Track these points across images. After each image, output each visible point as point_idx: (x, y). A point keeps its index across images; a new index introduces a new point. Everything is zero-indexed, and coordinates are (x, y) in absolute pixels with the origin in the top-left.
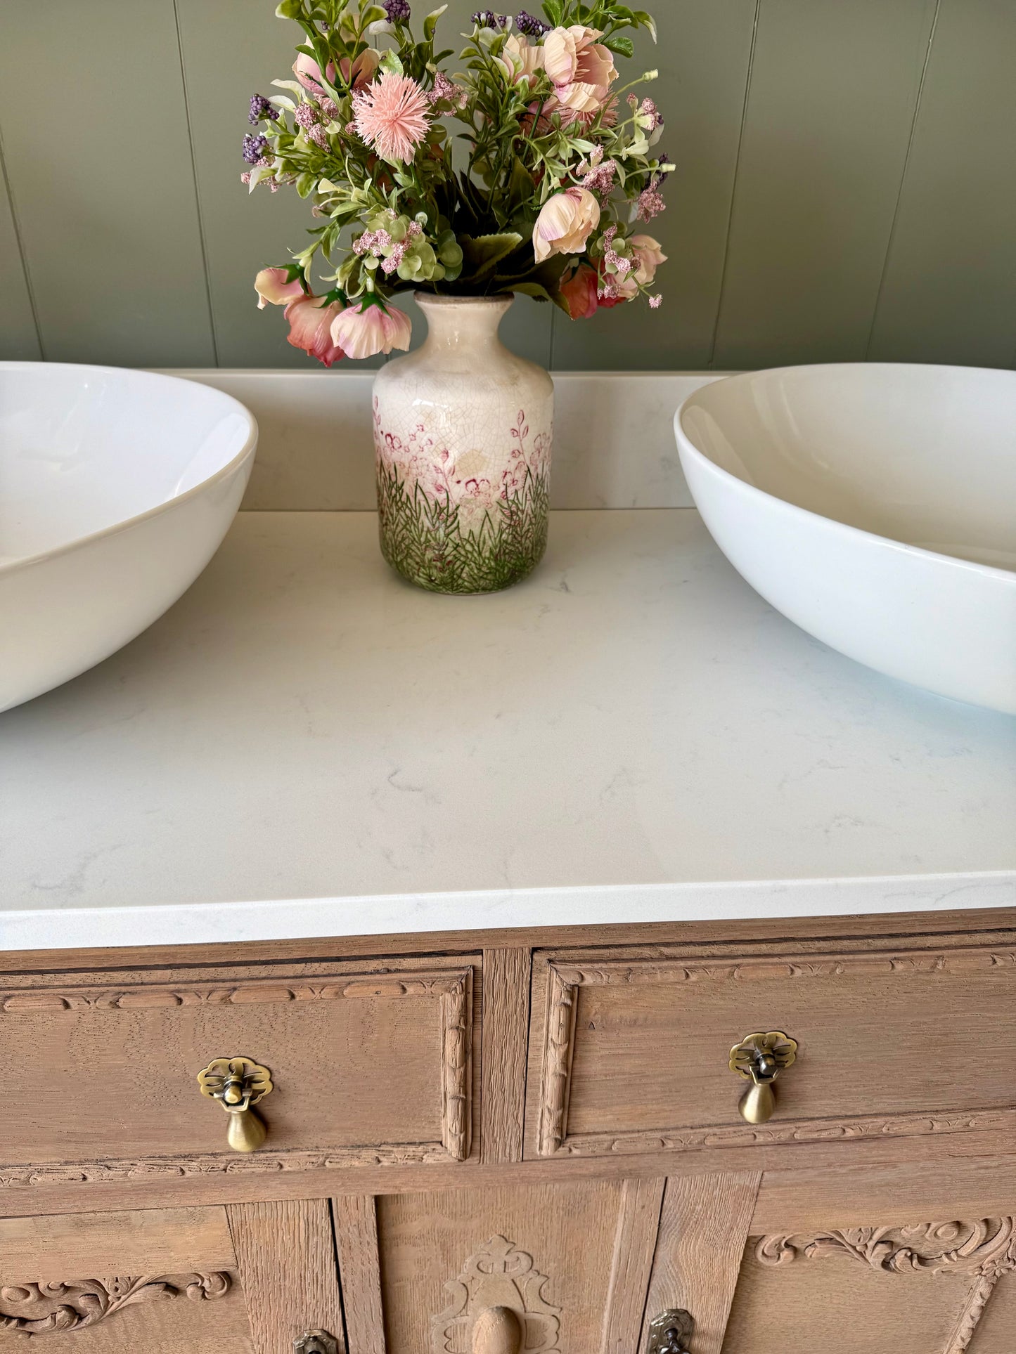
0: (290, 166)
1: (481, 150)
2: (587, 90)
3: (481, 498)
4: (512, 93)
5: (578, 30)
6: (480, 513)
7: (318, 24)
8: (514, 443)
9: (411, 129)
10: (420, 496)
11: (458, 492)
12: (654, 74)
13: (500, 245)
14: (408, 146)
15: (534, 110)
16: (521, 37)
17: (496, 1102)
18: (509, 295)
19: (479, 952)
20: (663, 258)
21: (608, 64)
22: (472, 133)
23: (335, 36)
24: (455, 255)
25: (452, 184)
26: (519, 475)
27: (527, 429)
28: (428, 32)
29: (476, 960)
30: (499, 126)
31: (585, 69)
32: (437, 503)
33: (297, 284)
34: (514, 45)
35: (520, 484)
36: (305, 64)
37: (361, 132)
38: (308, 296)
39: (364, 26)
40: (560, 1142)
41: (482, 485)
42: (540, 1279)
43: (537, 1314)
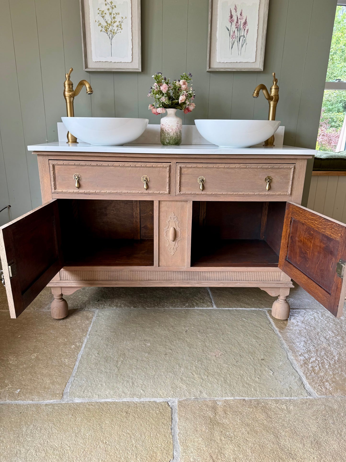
0: (153, 94)
1: (174, 93)
2: (184, 86)
3: (173, 131)
4: (177, 87)
5: (183, 80)
6: (173, 133)
7: (157, 80)
8: (177, 125)
9: (166, 89)
10: (166, 131)
11: (170, 130)
12: (192, 85)
13: (175, 102)
14: (166, 90)
15: (180, 89)
16: (178, 82)
17: (172, 184)
18: (177, 109)
19: (171, 163)
20: (195, 105)
21: (187, 83)
22: (173, 92)
23: (159, 81)
24: (170, 102)
25: (170, 96)
26: (178, 129)
27: (179, 123)
28: (168, 81)
29: (170, 164)
30: (176, 90)
31: (184, 84)
32: (168, 132)
33: (153, 106)
34: (177, 82)
35: (178, 130)
36: (155, 84)
37: (161, 89)
38: (154, 108)
39: (162, 80)
40: (180, 192)
41: (173, 130)
42: (178, 222)
43: (178, 229)
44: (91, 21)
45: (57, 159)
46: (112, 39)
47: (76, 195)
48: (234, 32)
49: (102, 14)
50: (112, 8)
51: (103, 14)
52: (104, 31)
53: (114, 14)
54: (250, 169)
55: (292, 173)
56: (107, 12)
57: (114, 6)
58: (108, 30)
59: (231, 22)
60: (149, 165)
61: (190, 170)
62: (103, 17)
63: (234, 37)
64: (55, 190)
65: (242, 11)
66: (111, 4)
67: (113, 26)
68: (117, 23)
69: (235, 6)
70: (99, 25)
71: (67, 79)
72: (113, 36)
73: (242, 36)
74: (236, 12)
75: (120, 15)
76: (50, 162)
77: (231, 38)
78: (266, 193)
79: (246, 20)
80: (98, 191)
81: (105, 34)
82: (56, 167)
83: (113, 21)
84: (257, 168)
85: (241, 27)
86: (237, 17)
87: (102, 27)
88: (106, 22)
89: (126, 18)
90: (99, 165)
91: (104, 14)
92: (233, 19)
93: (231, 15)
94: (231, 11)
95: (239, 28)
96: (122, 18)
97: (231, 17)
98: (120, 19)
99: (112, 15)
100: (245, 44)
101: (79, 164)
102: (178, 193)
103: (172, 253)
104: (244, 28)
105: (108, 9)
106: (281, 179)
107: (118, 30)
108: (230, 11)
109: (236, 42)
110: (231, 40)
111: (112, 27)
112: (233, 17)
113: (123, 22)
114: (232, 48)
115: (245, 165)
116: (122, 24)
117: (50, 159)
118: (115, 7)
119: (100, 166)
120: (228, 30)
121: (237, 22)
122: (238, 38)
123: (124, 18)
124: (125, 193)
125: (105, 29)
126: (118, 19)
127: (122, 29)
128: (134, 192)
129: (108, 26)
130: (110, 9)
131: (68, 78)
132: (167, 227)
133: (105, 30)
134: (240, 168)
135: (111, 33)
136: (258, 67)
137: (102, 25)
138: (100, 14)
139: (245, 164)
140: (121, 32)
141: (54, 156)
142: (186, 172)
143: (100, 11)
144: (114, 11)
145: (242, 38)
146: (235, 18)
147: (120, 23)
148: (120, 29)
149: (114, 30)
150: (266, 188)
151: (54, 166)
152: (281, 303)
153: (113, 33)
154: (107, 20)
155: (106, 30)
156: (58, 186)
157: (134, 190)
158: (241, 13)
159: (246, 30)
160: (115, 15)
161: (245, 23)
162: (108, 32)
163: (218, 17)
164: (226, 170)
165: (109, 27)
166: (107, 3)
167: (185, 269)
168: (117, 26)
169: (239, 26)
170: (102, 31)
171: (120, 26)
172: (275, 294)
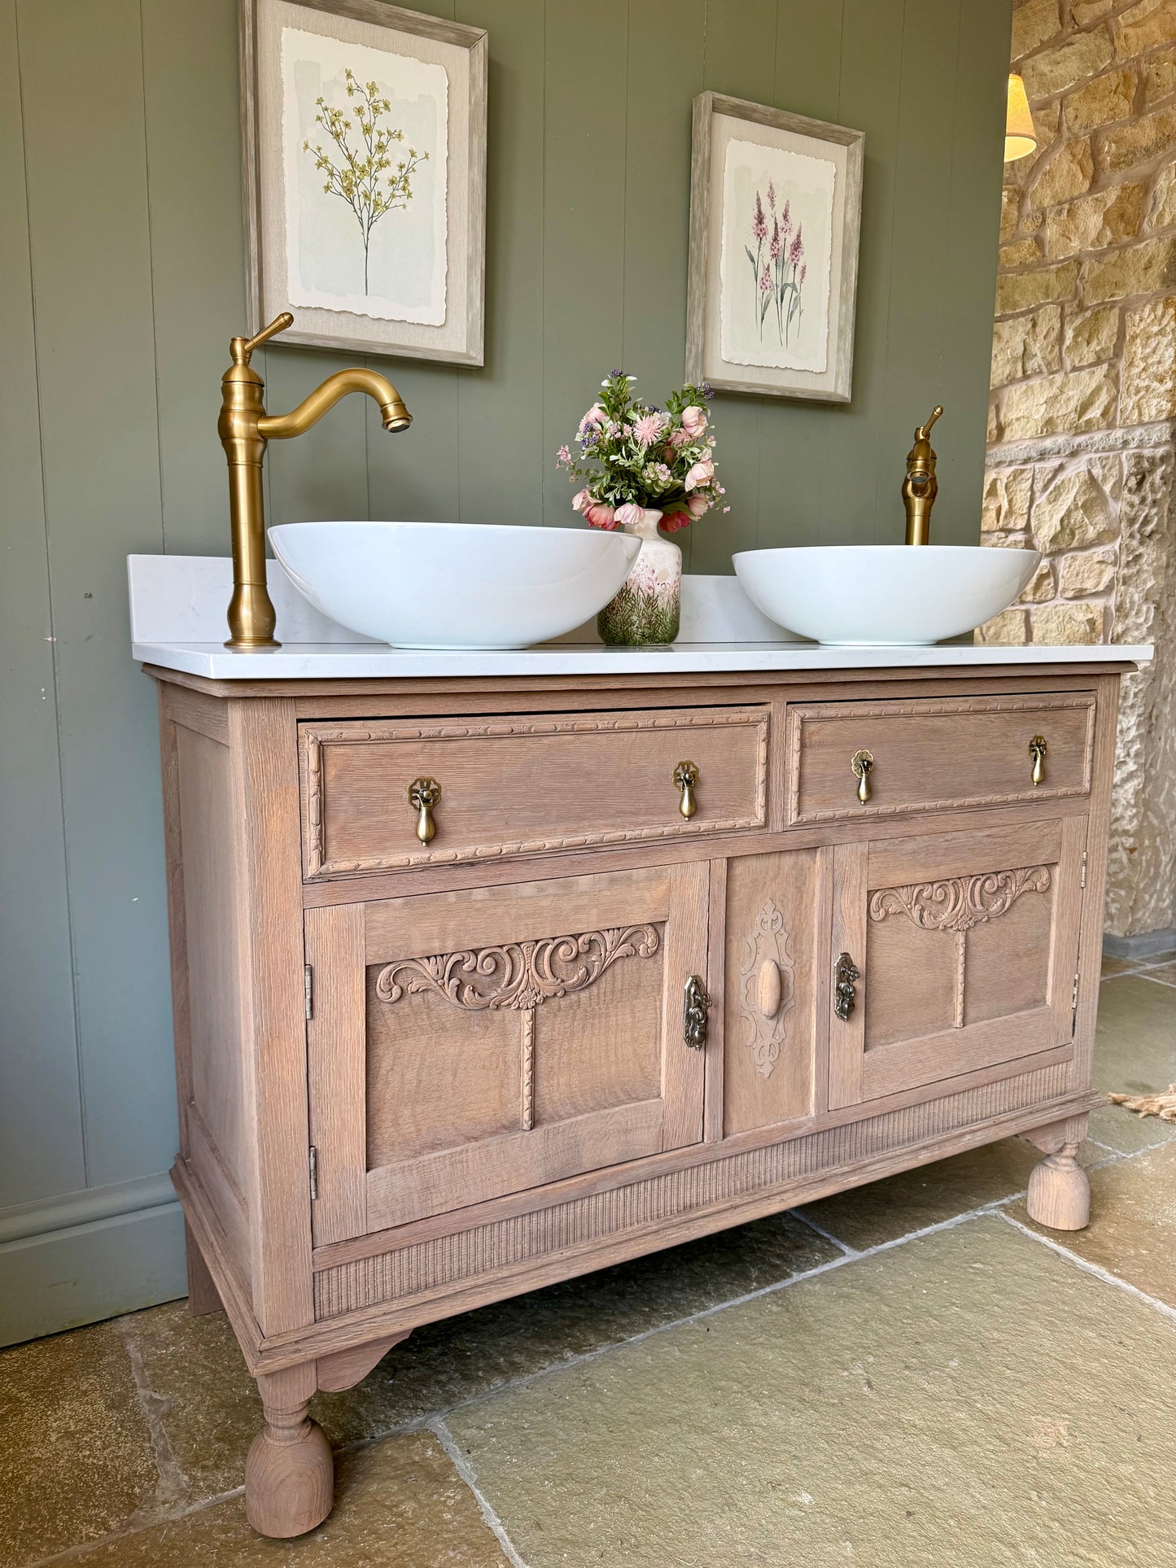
3: (667, 592)
6: (666, 599)
8: (678, 569)
10: (640, 593)
17: (774, 788)
19: (770, 704)
26: (678, 583)
29: (769, 708)
32: (649, 596)
35: (678, 589)
40: (799, 814)
41: (668, 586)
42: (786, 935)
43: (788, 965)
44: (285, 142)
45: (339, 716)
46: (369, 229)
47: (415, 876)
48: (768, 269)
49: (333, 124)
50: (376, 109)
51: (337, 123)
52: (340, 189)
53: (380, 134)
54: (992, 716)
55: (1090, 723)
56: (356, 121)
57: (381, 105)
58: (354, 189)
59: (758, 235)
60: (699, 716)
61: (829, 727)
62: (337, 136)
63: (768, 284)
64: (322, 864)
65: (787, 205)
66: (372, 94)
67: (376, 180)
68: (392, 171)
69: (771, 188)
70: (319, 165)
71: (240, 361)
72: (372, 217)
73: (787, 285)
74: (773, 206)
75: (406, 143)
76: (302, 732)
77: (759, 287)
78: (1035, 793)
79: (799, 236)
80: (508, 847)
81: (343, 202)
82: (333, 752)
83: (377, 158)
84: (1010, 711)
85: (787, 255)
86: (776, 224)
87: (332, 174)
88: (349, 158)
89: (427, 156)
90: (520, 733)
91: (339, 127)
92: (763, 226)
93: (760, 212)
94: (758, 200)
95: (781, 258)
96: (413, 155)
97: (760, 219)
98: (405, 159)
99: (375, 135)
100: (797, 312)
101: (440, 732)
102: (794, 820)
103: (766, 1070)
104: (793, 260)
105: (359, 111)
106: (1066, 743)
107: (393, 196)
108: (755, 201)
109: (773, 302)
110: (760, 292)
111: (373, 180)
112: (765, 220)
113: (414, 170)
114: (763, 319)
115: (980, 701)
116: (411, 175)
117: (303, 717)
118: (386, 106)
119: (522, 735)
120: (753, 260)
121: (775, 239)
122: (779, 289)
123: (420, 155)
124: (612, 843)
125: (345, 184)
126: (396, 154)
127: (409, 195)
128: (646, 832)
129: (358, 174)
130: (366, 109)
131: (244, 358)
132: (748, 965)
133: (343, 187)
134: (968, 713)
135: (368, 202)
136: (833, 390)
137: (330, 167)
138: (324, 120)
139: (981, 698)
140: (404, 207)
141: (322, 703)
142: (816, 738)
143: (326, 109)
144: (383, 122)
145: (788, 290)
146: (769, 224)
147: (404, 170)
148: (401, 192)
149: (379, 194)
150: (1032, 776)
151: (321, 747)
152: (1068, 1173)
153: (377, 204)
154: (352, 153)
155: (348, 190)
156: (334, 843)
157: (644, 823)
158: (786, 211)
159: (799, 269)
160: (384, 139)
161: (797, 246)
162: (356, 198)
163: (725, 212)
164: (930, 722)
165: (358, 181)
166: (355, 87)
167: (810, 1125)
168: (392, 182)
169: (781, 253)
170: (332, 189)
171: (402, 184)
172: (1056, 1144)
